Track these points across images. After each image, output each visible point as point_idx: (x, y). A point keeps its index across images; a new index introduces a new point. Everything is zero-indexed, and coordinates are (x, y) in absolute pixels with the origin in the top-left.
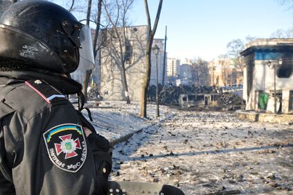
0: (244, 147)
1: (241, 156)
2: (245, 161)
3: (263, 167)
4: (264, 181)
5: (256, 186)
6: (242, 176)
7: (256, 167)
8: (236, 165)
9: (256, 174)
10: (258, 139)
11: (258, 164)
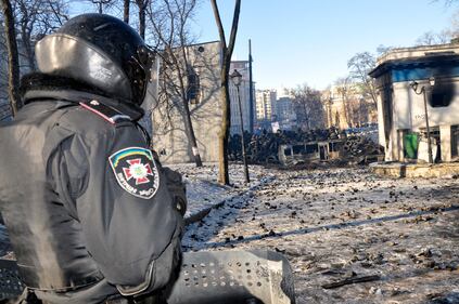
0: (383, 216)
1: (380, 229)
2: (385, 234)
3: (413, 241)
4: (415, 261)
5: (403, 268)
6: (381, 256)
7: (402, 242)
8: (372, 242)
9: (403, 251)
10: (406, 202)
11: (406, 237)
